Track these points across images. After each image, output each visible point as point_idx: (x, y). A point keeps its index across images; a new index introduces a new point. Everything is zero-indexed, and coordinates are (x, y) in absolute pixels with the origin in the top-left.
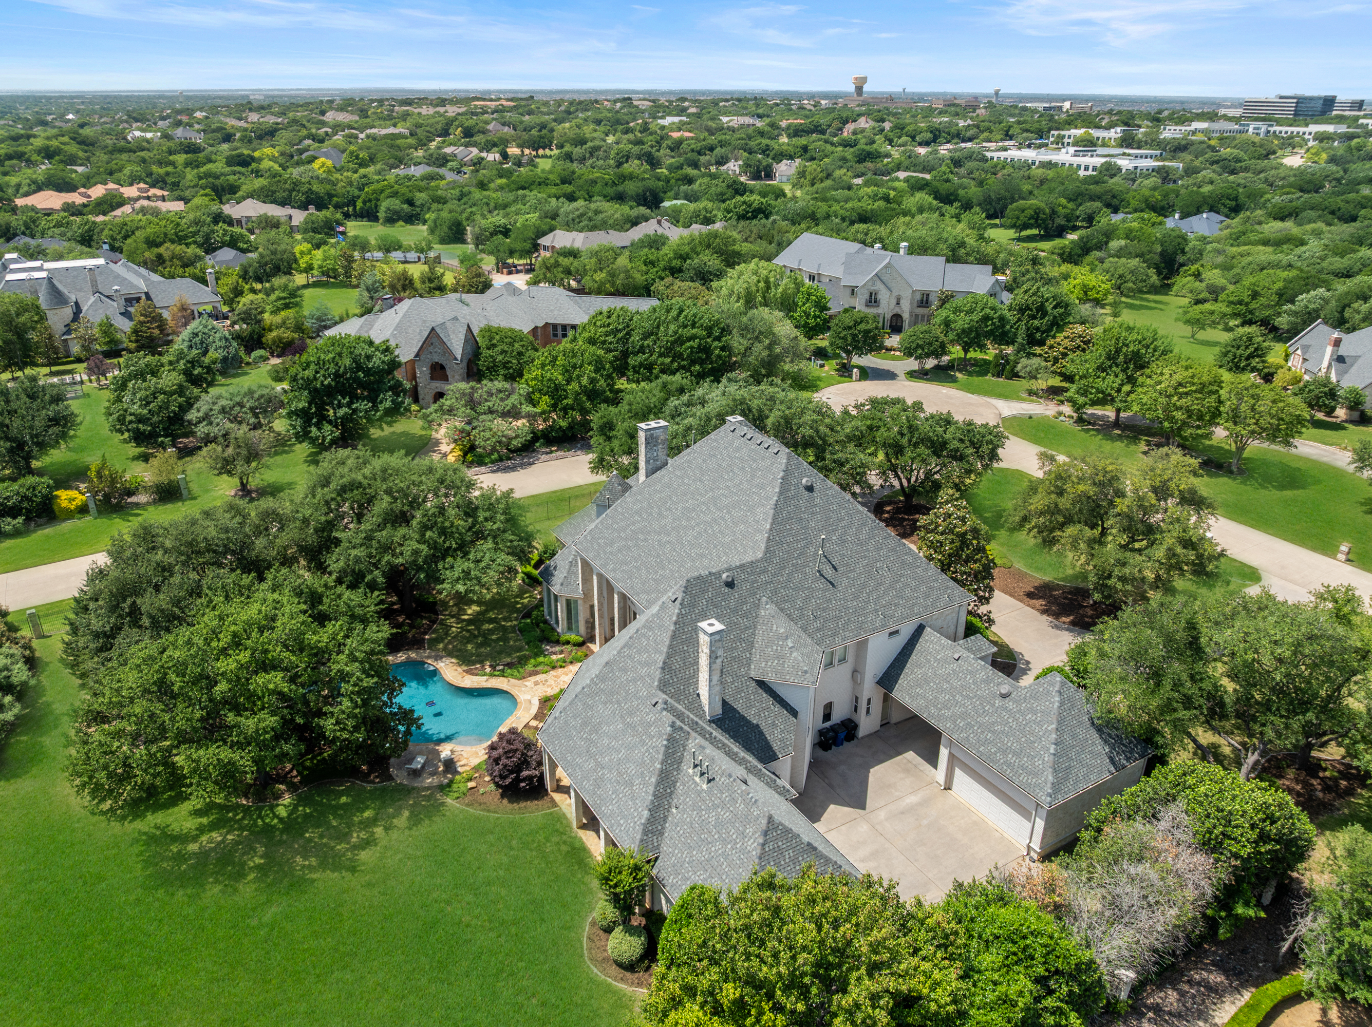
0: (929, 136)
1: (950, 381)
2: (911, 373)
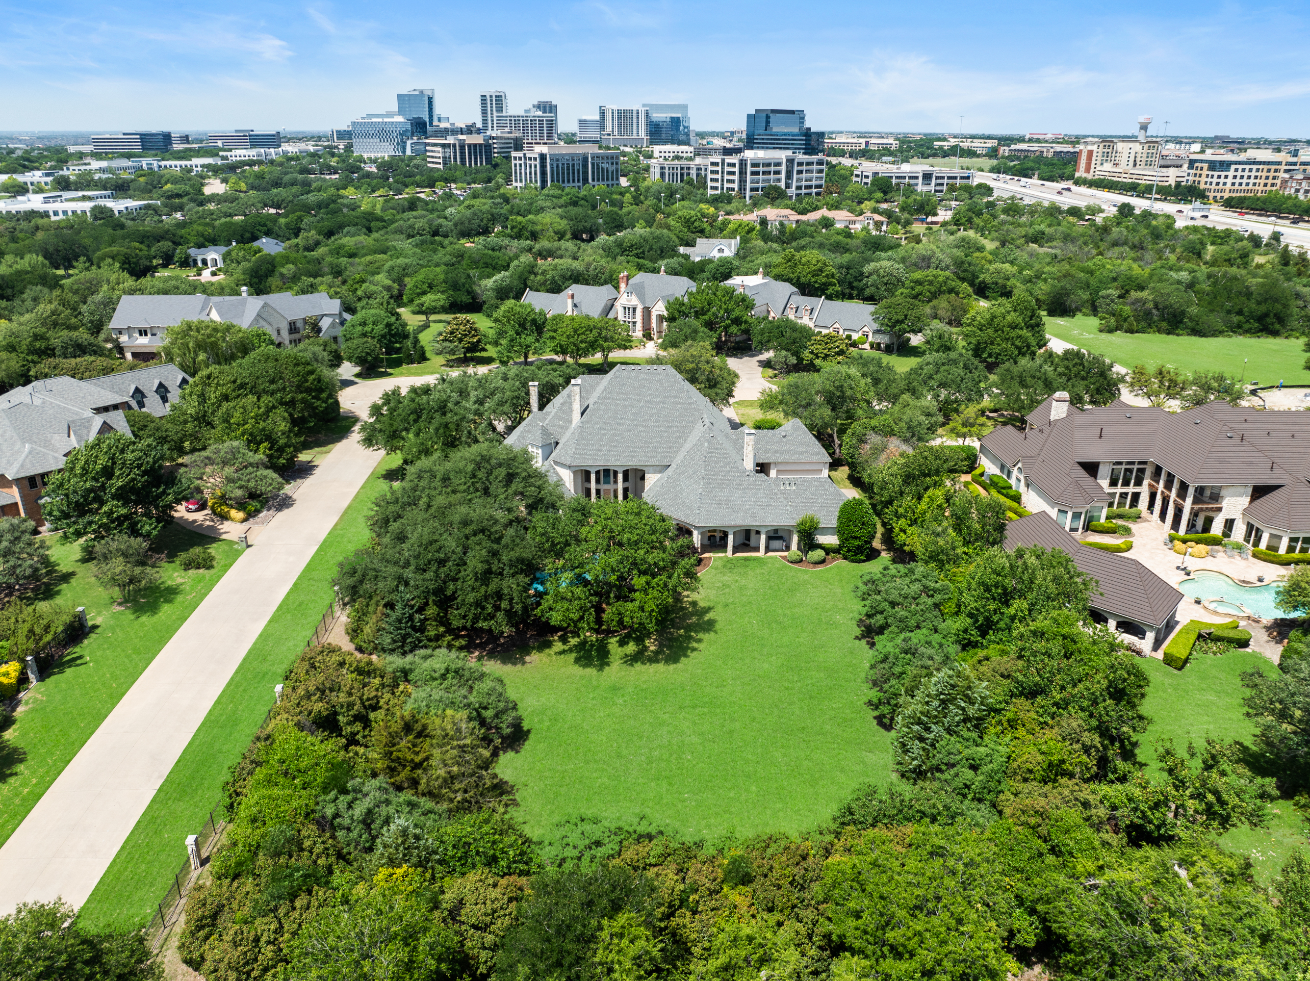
1: (386, 374)
2: (358, 375)
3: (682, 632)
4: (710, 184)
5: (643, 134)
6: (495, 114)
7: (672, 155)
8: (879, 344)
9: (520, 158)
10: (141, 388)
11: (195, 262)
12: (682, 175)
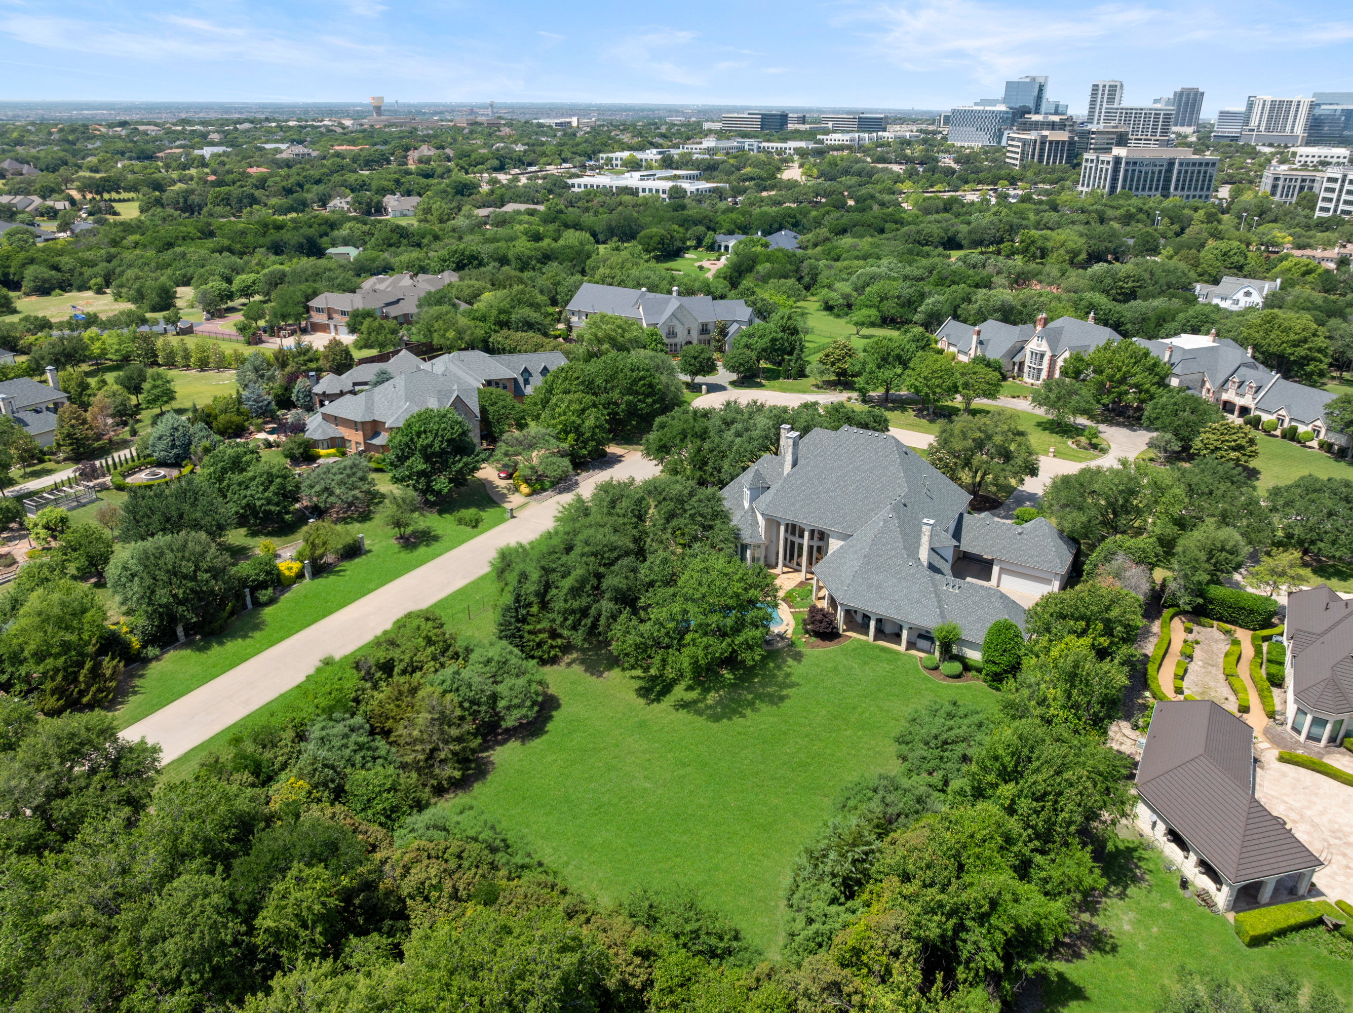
0: (496, 163)
1: (760, 386)
2: (733, 383)
3: (750, 697)
4: (1320, 204)
5: (1299, 130)
6: (1105, 105)
7: (1316, 160)
8: (1331, 445)
9: (1092, 161)
10: (529, 369)
11: (720, 247)
12: (1302, 188)
